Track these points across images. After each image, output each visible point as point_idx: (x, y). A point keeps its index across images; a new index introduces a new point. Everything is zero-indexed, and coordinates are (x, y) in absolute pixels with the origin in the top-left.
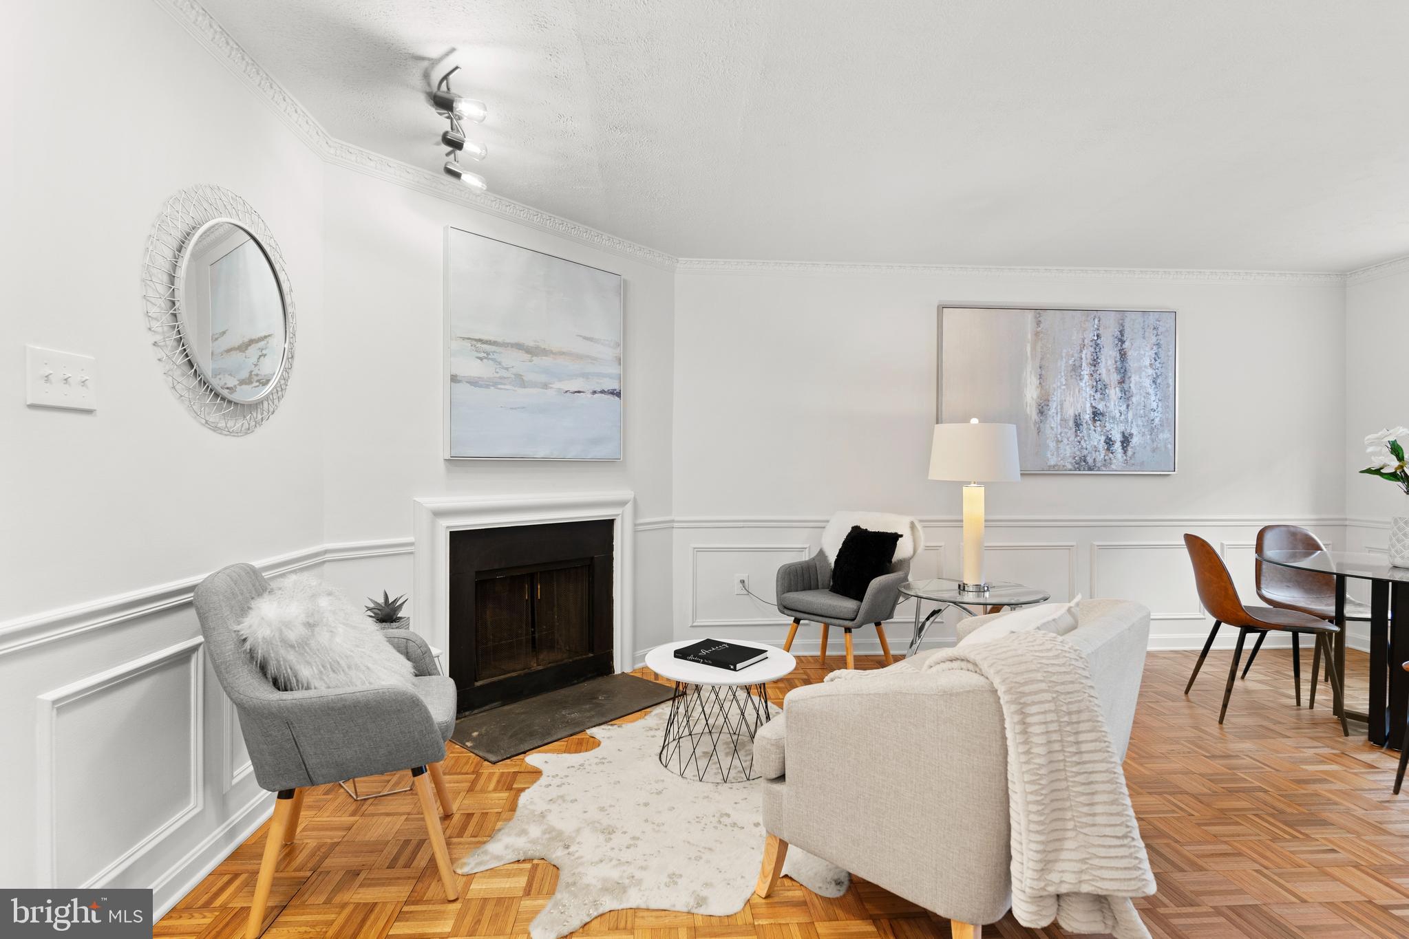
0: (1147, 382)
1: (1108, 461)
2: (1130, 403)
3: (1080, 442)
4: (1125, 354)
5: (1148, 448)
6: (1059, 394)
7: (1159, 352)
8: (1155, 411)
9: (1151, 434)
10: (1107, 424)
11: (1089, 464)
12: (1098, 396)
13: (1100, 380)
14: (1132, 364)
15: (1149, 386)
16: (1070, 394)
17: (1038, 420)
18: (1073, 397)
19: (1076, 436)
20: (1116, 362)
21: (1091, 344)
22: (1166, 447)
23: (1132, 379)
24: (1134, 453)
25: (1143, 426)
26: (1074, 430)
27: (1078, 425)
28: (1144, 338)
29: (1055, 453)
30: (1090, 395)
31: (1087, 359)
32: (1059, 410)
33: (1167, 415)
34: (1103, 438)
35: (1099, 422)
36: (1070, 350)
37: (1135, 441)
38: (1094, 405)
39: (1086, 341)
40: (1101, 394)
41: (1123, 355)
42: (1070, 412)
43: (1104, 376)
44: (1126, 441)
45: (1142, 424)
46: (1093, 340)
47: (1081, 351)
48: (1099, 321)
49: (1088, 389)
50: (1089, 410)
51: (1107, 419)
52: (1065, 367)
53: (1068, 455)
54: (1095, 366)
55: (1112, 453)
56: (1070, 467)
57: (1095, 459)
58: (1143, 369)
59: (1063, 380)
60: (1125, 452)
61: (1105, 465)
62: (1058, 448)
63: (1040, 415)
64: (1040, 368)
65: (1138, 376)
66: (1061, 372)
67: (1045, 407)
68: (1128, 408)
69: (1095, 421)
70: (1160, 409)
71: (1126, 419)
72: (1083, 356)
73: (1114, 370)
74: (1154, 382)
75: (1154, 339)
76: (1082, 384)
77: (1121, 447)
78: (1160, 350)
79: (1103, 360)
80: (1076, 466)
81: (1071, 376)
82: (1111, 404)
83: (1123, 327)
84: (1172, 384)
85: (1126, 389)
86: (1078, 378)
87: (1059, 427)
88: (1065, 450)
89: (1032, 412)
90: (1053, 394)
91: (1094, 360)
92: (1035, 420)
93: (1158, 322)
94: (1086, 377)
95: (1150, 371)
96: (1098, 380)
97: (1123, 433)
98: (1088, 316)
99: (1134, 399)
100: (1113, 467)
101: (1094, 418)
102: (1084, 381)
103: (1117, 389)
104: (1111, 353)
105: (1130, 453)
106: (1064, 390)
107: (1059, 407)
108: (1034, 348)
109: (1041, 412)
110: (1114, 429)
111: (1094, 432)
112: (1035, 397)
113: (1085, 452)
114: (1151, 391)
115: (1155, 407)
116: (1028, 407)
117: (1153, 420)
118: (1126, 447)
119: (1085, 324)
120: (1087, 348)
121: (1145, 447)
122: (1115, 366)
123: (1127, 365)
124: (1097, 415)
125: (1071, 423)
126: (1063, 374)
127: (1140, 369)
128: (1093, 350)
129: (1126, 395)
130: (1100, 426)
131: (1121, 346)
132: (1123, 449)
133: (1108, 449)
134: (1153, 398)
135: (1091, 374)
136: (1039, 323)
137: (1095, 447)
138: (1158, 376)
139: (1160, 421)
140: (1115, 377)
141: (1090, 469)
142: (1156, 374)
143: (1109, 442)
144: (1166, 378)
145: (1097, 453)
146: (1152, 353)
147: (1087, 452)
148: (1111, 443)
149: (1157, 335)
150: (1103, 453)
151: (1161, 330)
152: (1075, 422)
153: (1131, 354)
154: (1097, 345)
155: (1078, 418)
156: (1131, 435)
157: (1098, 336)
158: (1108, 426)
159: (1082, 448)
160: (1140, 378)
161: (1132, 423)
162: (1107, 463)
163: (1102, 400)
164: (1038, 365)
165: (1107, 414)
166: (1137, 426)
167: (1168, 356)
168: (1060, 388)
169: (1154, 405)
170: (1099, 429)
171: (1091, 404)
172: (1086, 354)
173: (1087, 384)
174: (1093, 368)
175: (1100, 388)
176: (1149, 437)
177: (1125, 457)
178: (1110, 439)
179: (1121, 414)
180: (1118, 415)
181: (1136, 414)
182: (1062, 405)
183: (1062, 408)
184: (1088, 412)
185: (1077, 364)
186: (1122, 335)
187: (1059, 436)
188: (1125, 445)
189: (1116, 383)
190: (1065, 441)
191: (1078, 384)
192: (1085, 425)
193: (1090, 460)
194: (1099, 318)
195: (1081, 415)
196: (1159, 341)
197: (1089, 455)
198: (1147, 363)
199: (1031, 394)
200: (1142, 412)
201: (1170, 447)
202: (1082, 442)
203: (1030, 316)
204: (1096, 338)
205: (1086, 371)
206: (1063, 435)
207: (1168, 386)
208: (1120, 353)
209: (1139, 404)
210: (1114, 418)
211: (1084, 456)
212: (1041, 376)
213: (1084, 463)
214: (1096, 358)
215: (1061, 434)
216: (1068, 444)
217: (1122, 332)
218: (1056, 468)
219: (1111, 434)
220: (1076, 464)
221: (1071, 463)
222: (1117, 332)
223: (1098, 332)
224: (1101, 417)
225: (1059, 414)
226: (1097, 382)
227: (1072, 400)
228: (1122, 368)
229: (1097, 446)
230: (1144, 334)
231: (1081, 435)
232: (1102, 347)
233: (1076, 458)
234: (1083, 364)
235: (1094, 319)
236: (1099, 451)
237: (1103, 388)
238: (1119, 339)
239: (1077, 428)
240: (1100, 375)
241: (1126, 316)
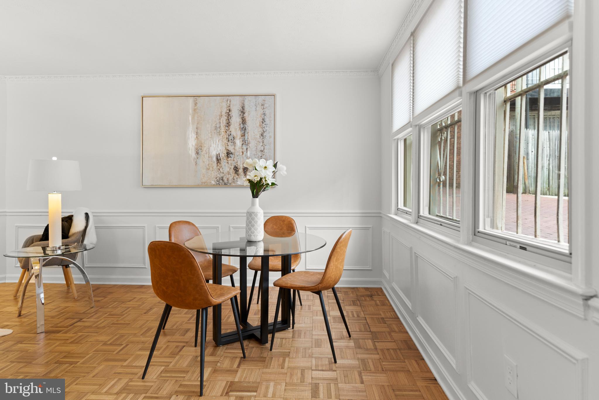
0: (258, 135)
1: (236, 180)
2: (248, 147)
3: (219, 169)
4: (245, 120)
6: (207, 143)
7: (265, 118)
8: (262, 151)
10: (235, 159)
11: (225, 181)
12: (230, 143)
14: (249, 125)
15: (259, 137)
16: (214, 142)
17: (195, 157)
18: (216, 145)
19: (218, 166)
20: (240, 124)
21: (226, 114)
23: (249, 134)
26: (216, 163)
27: (218, 160)
28: (256, 110)
29: (206, 175)
30: (225, 143)
31: (223, 123)
33: (270, 153)
34: (233, 167)
35: (230, 158)
36: (214, 118)
38: (227, 148)
39: (223, 113)
42: (214, 153)
43: (233, 132)
46: (227, 112)
47: (220, 119)
48: (230, 102)
49: (224, 140)
51: (235, 156)
52: (211, 128)
53: (213, 176)
54: (228, 127)
55: (238, 175)
56: (213, 183)
57: (228, 179)
58: (256, 128)
59: (210, 135)
60: (245, 175)
61: (234, 182)
62: (207, 173)
63: (197, 154)
64: (197, 128)
65: (252, 132)
66: (208, 131)
67: (200, 150)
68: (246, 150)
69: (228, 157)
72: (221, 121)
73: (239, 129)
74: (262, 135)
75: (262, 111)
76: (220, 137)
77: (243, 172)
78: (265, 117)
79: (233, 123)
80: (217, 183)
81: (214, 133)
82: (237, 148)
83: (244, 105)
84: (273, 136)
85: (246, 139)
86: (218, 134)
87: (207, 161)
88: (211, 174)
89: (192, 153)
90: (204, 143)
91: (227, 124)
92: (194, 157)
93: (264, 102)
94: (223, 133)
95: (260, 129)
96: (230, 135)
97: (244, 164)
98: (224, 99)
99: (251, 145)
101: (227, 156)
102: (222, 136)
103: (241, 139)
104: (237, 119)
106: (210, 140)
107: (207, 150)
108: (193, 118)
109: (197, 153)
110: (239, 162)
111: (227, 164)
112: (194, 144)
113: (222, 175)
116: (190, 150)
117: (261, 157)
118: (246, 172)
119: (222, 103)
120: (223, 117)
122: (239, 127)
123: (246, 126)
124: (229, 154)
125: (215, 159)
126: (210, 132)
128: (227, 118)
129: (245, 142)
130: (231, 160)
131: (243, 115)
133: (236, 173)
135: (226, 131)
136: (196, 104)
138: (264, 132)
139: (265, 157)
140: (239, 133)
141: (225, 184)
142: (263, 130)
144: (269, 132)
146: (261, 119)
148: (237, 170)
149: (264, 109)
150: (233, 175)
151: (266, 106)
152: (217, 158)
153: (249, 120)
154: (229, 115)
155: (218, 156)
157: (229, 110)
159: (221, 172)
160: (254, 133)
163: (232, 146)
164: (195, 126)
165: (235, 153)
167: (270, 120)
168: (208, 140)
169: (262, 148)
170: (230, 162)
171: (226, 148)
172: (223, 120)
173: (224, 137)
174: (227, 128)
175: (230, 139)
177: (245, 177)
178: (237, 168)
179: (243, 153)
180: (241, 154)
181: (252, 153)
182: (209, 149)
183: (209, 151)
184: (224, 153)
185: (218, 126)
188: (245, 170)
189: (240, 136)
190: (211, 169)
191: (218, 137)
192: (222, 160)
193: (225, 179)
194: (230, 100)
195: (220, 154)
196: (264, 112)
197: (225, 176)
198: (258, 124)
199: (192, 143)
200: (255, 152)
202: (221, 169)
203: (191, 100)
204: (228, 111)
205: (223, 129)
206: (210, 165)
207: (270, 137)
208: (242, 119)
209: (253, 147)
210: (239, 155)
211: (222, 177)
212: (197, 133)
213: (222, 181)
214: (228, 122)
215: (208, 165)
216: (213, 171)
217: (243, 108)
218: (206, 184)
219: (237, 165)
220: (217, 181)
221: (214, 181)
222: (240, 108)
223: (229, 108)
224: (231, 155)
225: (207, 153)
226: (229, 136)
227: (215, 146)
228: (243, 128)
229: (229, 171)
230: (256, 108)
231: (220, 165)
232: (232, 116)
233: (217, 178)
234: (221, 126)
235: (227, 101)
236: (230, 174)
237: (232, 139)
238: (241, 112)
239: (218, 162)
240: (230, 132)
241: (246, 99)
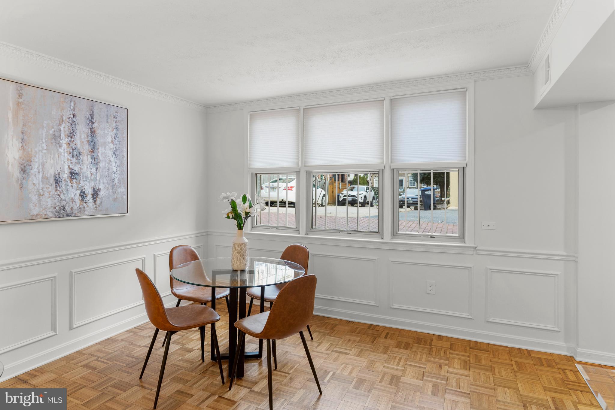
0: (110, 153)
1: (82, 209)
2: (98, 167)
3: (59, 195)
4: (94, 131)
5: (111, 199)
6: (41, 157)
8: (115, 173)
9: (113, 189)
10: (81, 182)
11: (68, 212)
12: (74, 160)
13: (75, 149)
14: (99, 140)
15: (111, 156)
16: (50, 157)
17: (20, 177)
18: (53, 160)
19: (57, 190)
20: (88, 137)
21: (68, 120)
22: (122, 197)
23: (100, 150)
24: (101, 202)
25: (108, 183)
26: (54, 186)
27: (57, 182)
28: (107, 122)
29: (38, 204)
30: (68, 160)
31: (65, 131)
32: (41, 170)
33: (123, 176)
34: (78, 192)
35: (75, 180)
36: (50, 122)
37: (102, 194)
38: (71, 167)
39: (64, 118)
40: (77, 159)
41: (93, 133)
42: (51, 172)
43: (79, 146)
44: (95, 194)
45: (107, 182)
46: (70, 117)
47: (60, 125)
48: (75, 104)
49: (66, 155)
50: (67, 171)
51: (81, 178)
52: (46, 135)
53: (49, 206)
54: (71, 137)
55: (85, 203)
56: (51, 215)
57: (72, 208)
58: (107, 144)
59: (44, 145)
60: (95, 202)
61: (80, 212)
62: (40, 201)
63: (22, 173)
64: (22, 133)
65: (103, 149)
66: (42, 139)
67: (27, 167)
68: (96, 170)
69: (71, 178)
70: (118, 172)
71: (96, 178)
72: (62, 129)
73: (86, 142)
74: (114, 153)
75: (114, 125)
76: (61, 150)
77: (92, 198)
78: (118, 132)
79: (78, 134)
80: (57, 214)
81: (52, 143)
82: (84, 167)
83: (93, 112)
84: (126, 156)
85: (95, 157)
86: (58, 145)
87: (41, 183)
88: (47, 202)
89: (14, 170)
90: (35, 157)
91: (71, 133)
92: (18, 177)
93: (116, 113)
94: (64, 146)
95: (112, 146)
96: (74, 148)
97: (94, 188)
98: (65, 99)
99: (101, 164)
100: (86, 213)
101: (71, 177)
102: (63, 148)
103: (89, 156)
104: (84, 129)
105: (98, 202)
106: (45, 153)
107: (41, 167)
108: (15, 116)
109: (24, 171)
110: (87, 185)
111: (71, 188)
112: (17, 157)
113: (64, 203)
114: (113, 159)
115: (115, 171)
116: (11, 166)
117: (114, 179)
118: (96, 198)
119: (63, 104)
120: (65, 123)
121: (109, 198)
122: (87, 139)
123: (96, 140)
124: (73, 175)
125: (52, 180)
126: (44, 141)
127: (105, 144)
128: (70, 125)
129: (95, 161)
130: (76, 182)
131: (92, 125)
132: (93, 199)
133: (82, 200)
134: (114, 164)
135: (68, 143)
136: (20, 95)
137: (72, 199)
138: (117, 150)
139: (118, 180)
140: (87, 148)
141: (68, 216)
142: (116, 148)
143: (83, 195)
144: (122, 151)
145: (74, 203)
146: (113, 134)
147: (65, 203)
148: (85, 195)
149: (116, 122)
150: (78, 203)
151: (118, 119)
152: (55, 180)
153: (99, 132)
154: (73, 122)
155: (58, 176)
156: (99, 189)
157: (74, 115)
158: (82, 183)
159: (62, 200)
160: (105, 150)
161: (100, 181)
162: (81, 210)
163: (77, 163)
164: (19, 130)
165: (81, 174)
166: (103, 183)
167: (123, 137)
168: (42, 152)
169: (114, 169)
170: (75, 185)
171: (69, 166)
172: (64, 127)
173: (65, 151)
174: (70, 139)
175: (75, 154)
176: (111, 191)
177: (95, 206)
178: (84, 193)
179: (92, 174)
180: (89, 175)
181: (103, 175)
182: (43, 166)
183: (43, 168)
184: (66, 172)
185: (57, 134)
186: (92, 118)
187: (41, 191)
188: (95, 196)
189: (88, 152)
190: (47, 195)
191: (58, 150)
192: (63, 182)
193: (68, 209)
194: (75, 101)
195: (61, 174)
196: (117, 126)
197: (68, 205)
198: (110, 139)
199: (13, 154)
200: (106, 173)
201: (125, 197)
202: (62, 195)
203: (12, 87)
204: (72, 117)
205: (64, 141)
206: (44, 190)
207: (123, 157)
208: (91, 130)
209: (104, 168)
210: (86, 177)
211: (63, 206)
212: (23, 141)
213: (63, 212)
214: (72, 131)
215: (42, 189)
216: (49, 197)
217: (92, 116)
218: (39, 217)
219: (85, 189)
220: (57, 212)
221: (52, 212)
222: (89, 115)
223: (74, 112)
224: (76, 176)
225: (41, 172)
226: (73, 150)
227: (52, 162)
228: (92, 141)
229: (74, 198)
230: (107, 120)
231: (60, 190)
232: (77, 124)
233: (57, 208)
234: (61, 135)
235: (71, 102)
236: (75, 202)
237: (78, 155)
238: (90, 120)
239: (57, 185)
240: (75, 144)
241: (95, 105)
